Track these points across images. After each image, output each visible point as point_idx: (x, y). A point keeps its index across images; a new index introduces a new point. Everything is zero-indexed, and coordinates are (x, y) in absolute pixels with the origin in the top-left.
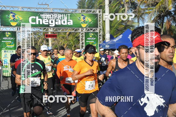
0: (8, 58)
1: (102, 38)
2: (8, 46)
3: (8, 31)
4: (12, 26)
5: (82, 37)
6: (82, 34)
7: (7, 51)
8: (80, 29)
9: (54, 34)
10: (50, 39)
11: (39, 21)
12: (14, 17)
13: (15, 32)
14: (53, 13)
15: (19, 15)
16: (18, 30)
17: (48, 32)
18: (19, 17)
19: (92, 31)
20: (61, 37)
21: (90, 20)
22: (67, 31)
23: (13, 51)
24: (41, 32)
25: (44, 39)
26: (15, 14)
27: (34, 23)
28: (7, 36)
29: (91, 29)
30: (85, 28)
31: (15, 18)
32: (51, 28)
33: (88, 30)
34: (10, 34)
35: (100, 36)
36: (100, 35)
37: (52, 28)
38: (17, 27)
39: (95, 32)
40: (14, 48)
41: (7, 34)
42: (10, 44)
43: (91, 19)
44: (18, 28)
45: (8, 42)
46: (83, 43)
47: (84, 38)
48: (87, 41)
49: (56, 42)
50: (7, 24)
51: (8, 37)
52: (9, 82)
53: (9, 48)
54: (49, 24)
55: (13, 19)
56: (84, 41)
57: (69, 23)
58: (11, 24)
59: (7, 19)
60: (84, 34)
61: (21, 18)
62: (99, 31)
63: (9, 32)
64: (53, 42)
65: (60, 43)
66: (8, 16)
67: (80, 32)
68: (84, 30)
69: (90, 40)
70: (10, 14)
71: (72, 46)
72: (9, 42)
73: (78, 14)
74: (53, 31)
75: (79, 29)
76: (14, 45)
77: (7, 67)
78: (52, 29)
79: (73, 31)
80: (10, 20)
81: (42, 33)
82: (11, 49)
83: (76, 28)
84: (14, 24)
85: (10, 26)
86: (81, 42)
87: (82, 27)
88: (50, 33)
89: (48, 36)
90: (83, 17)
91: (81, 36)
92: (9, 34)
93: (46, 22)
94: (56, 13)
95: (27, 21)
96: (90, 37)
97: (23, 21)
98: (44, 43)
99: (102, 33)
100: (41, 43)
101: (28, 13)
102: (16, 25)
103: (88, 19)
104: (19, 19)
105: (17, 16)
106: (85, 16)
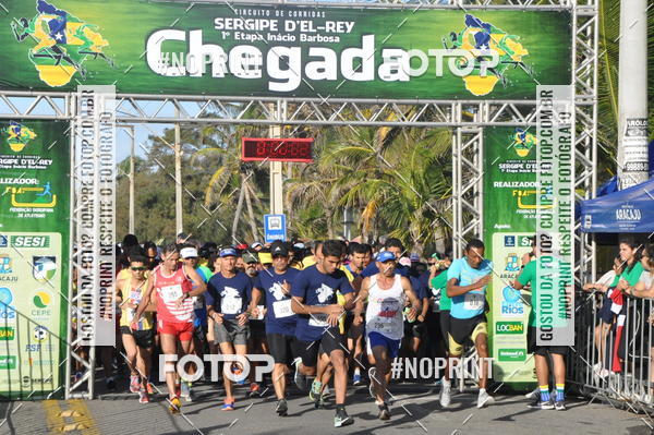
0: (15, 279)
1: (594, 163)
3: (25, 116)
4: (44, 88)
5: (468, 154)
6: (468, 136)
7: (14, 239)
8: (457, 107)
9: (303, 135)
10: (276, 167)
12: (59, 36)
13: (63, 125)
14: (294, 8)
15: (89, 22)
17: (266, 127)
18: (87, 32)
19: (528, 121)
20: (344, 159)
21: (519, 51)
22: (372, 121)
23: (47, 239)
24: (227, 126)
25: (243, 169)
26: (63, 14)
28: (17, 147)
30: (487, 102)
31: (63, 42)
32: (279, 100)
33: (507, 114)
34: (33, 135)
35: (583, 151)
36: (580, 147)
37: (285, 100)
40: (52, 222)
41: (14, 135)
42: (32, 197)
43: (524, 45)
45: (18, 186)
46: (470, 196)
47: (478, 164)
48: (497, 184)
49: (314, 183)
50: (18, 77)
51: (21, 153)
53: (23, 219)
54: (266, 78)
55: (55, 49)
56: (477, 182)
58: (42, 79)
59: (16, 48)
60: (480, 136)
61: (99, 43)
62: (579, 118)
63: (29, 122)
64: (298, 187)
65: (335, 191)
66: (22, 24)
67: (456, 127)
68: (483, 117)
69: (518, 177)
70: (33, 15)
71: (412, 209)
72: (25, 181)
73: (443, 16)
74: (291, 121)
75: (446, 108)
76: (54, 203)
77: (7, 339)
78: (284, 106)
79: (413, 121)
80: (35, 52)
81: (233, 131)
82: (35, 225)
83: (427, 102)
85: (36, 89)
86: (458, 190)
87: (470, 96)
88: (275, 133)
89: (258, 148)
90: (473, 31)
91: (458, 148)
92: (28, 133)
94: (309, 9)
95: (133, 56)
96: (518, 160)
97: (112, 55)
98: (246, 188)
99: (594, 129)
100: (227, 190)
101: (146, 13)
102: (68, 80)
103: (509, 42)
104: (88, 43)
105: (77, 26)
106: (487, 26)
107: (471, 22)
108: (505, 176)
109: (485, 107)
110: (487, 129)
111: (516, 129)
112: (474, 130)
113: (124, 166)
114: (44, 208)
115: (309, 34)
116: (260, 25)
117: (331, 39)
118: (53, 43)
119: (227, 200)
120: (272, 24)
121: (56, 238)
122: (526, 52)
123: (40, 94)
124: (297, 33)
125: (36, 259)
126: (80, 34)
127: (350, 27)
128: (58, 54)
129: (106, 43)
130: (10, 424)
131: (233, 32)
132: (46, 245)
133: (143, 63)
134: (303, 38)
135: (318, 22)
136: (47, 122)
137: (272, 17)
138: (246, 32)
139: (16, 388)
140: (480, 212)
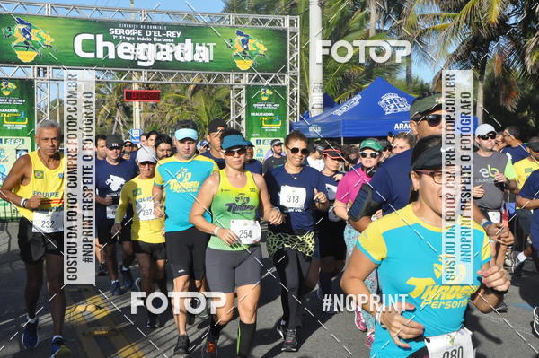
0: (7, 161)
1: (298, 104)
2: (8, 124)
3: (10, 77)
4: (20, 62)
5: (239, 99)
6: (238, 90)
7: (6, 140)
8: (233, 77)
9: (149, 89)
10: (136, 106)
11: (106, 49)
12: (28, 36)
13: (31, 82)
14: (150, 24)
15: (44, 29)
16: (39, 74)
17: (131, 84)
18: (42, 34)
19: (267, 82)
20: (170, 101)
21: (262, 49)
22: (190, 82)
23: (23, 140)
25: (117, 106)
26: (30, 25)
27: (91, 55)
28: (6, 93)
29: (267, 78)
30: (247, 73)
31: (30, 39)
32: (143, 71)
33: (257, 79)
34: (15, 87)
35: (293, 98)
36: (292, 96)
37: (146, 71)
38: (36, 66)
39: (279, 84)
40: (25, 131)
41: (5, 87)
42: (15, 119)
43: (265, 45)
44: (38, 68)
45: (7, 113)
46: (239, 119)
47: (244, 104)
48: (252, 114)
49: (155, 113)
50: (6, 56)
51: (8, 96)
52: (10, 236)
53: (10, 130)
54: (136, 59)
55: (26, 43)
56: (243, 114)
57: (196, 58)
58: (19, 58)
59: (5, 42)
60: (244, 90)
61: (49, 40)
62: (291, 82)
63: (13, 80)
64: (147, 115)
65: (168, 117)
66: (7, 30)
67: (232, 86)
68: (245, 81)
69: (263, 110)
70: (14, 24)
72: (11, 111)
73: (225, 30)
74: (149, 81)
75: (227, 76)
76: (26, 122)
78: (146, 74)
79: (211, 82)
80: (15, 44)
81: (111, 85)
82: (16, 133)
83: (218, 73)
84: (26, 56)
85: (15, 63)
86: (233, 117)
87: (239, 70)
88: (136, 87)
89: (132, 95)
90: (241, 38)
91: (233, 96)
92: (12, 86)
93: (126, 51)
94: (158, 25)
95: (67, 47)
96: (263, 102)
97: (56, 46)
98: (119, 116)
99: (298, 88)
100: (110, 116)
101: (72, 25)
102: (33, 59)
103: (257, 44)
104: (43, 40)
105: (37, 31)
106: (247, 36)
107: (240, 33)
108: (256, 110)
109: (246, 76)
110: (248, 87)
111: (261, 87)
112: (241, 87)
113: (54, 103)
114: (22, 125)
115: (158, 37)
116: (133, 32)
117: (169, 40)
118: (24, 39)
119: (109, 122)
120: (139, 32)
121: (28, 140)
122: (266, 49)
123: (18, 66)
124: (152, 37)
125: (17, 150)
126: (38, 35)
127: (179, 34)
128: (27, 45)
129: (52, 40)
130: (8, 233)
131: (119, 36)
132: (23, 143)
133: (72, 51)
134: (155, 39)
135: (162, 32)
136: (22, 81)
137: (139, 28)
138: (126, 36)
139: (9, 215)
140: (244, 127)
